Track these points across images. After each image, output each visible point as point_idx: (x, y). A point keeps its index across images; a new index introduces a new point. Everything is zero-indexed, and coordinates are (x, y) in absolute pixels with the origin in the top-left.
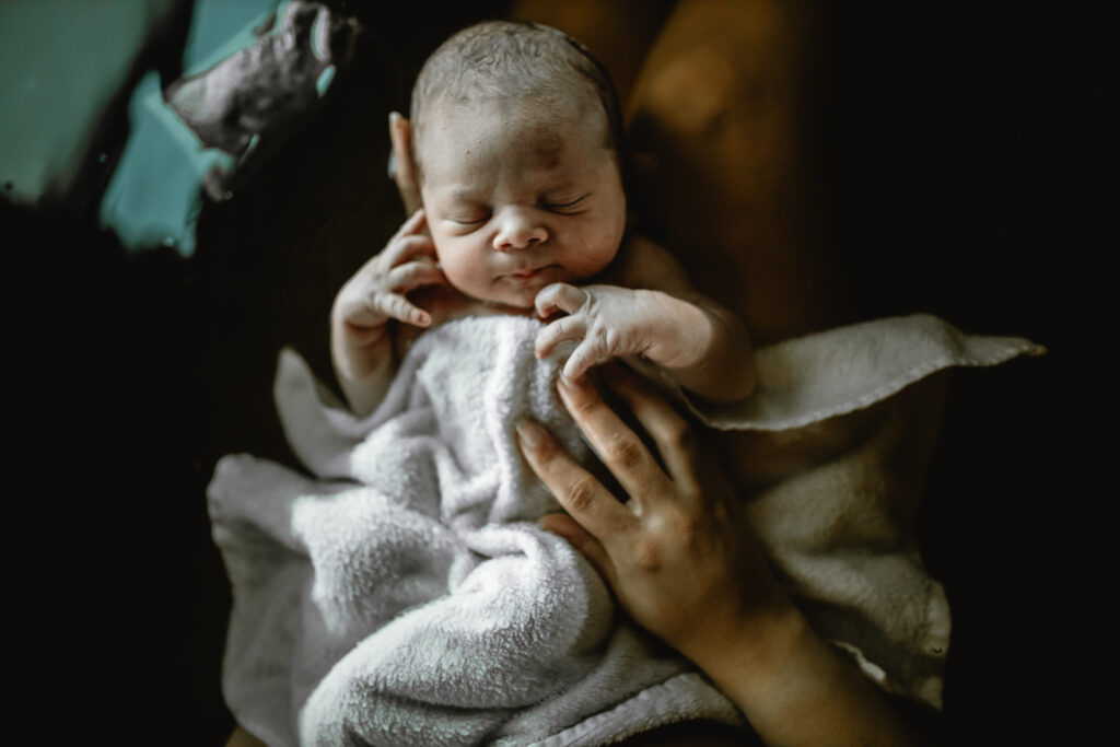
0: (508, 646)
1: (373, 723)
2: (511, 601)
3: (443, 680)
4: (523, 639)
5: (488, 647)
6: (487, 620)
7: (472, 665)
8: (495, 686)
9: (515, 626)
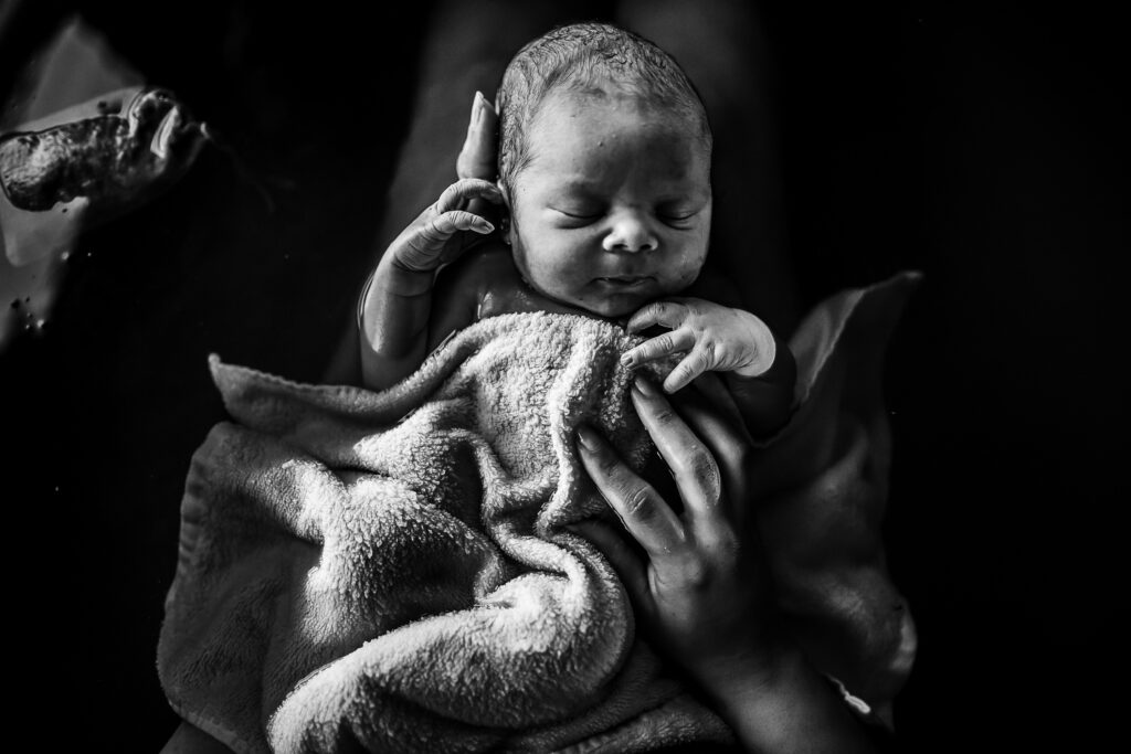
0: (539, 671)
1: (378, 726)
2: (551, 626)
3: (463, 694)
4: (556, 666)
5: (517, 668)
6: (521, 641)
7: (495, 684)
8: (515, 709)
9: (551, 652)
